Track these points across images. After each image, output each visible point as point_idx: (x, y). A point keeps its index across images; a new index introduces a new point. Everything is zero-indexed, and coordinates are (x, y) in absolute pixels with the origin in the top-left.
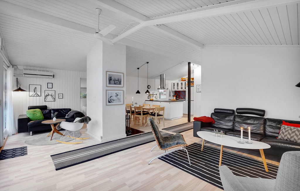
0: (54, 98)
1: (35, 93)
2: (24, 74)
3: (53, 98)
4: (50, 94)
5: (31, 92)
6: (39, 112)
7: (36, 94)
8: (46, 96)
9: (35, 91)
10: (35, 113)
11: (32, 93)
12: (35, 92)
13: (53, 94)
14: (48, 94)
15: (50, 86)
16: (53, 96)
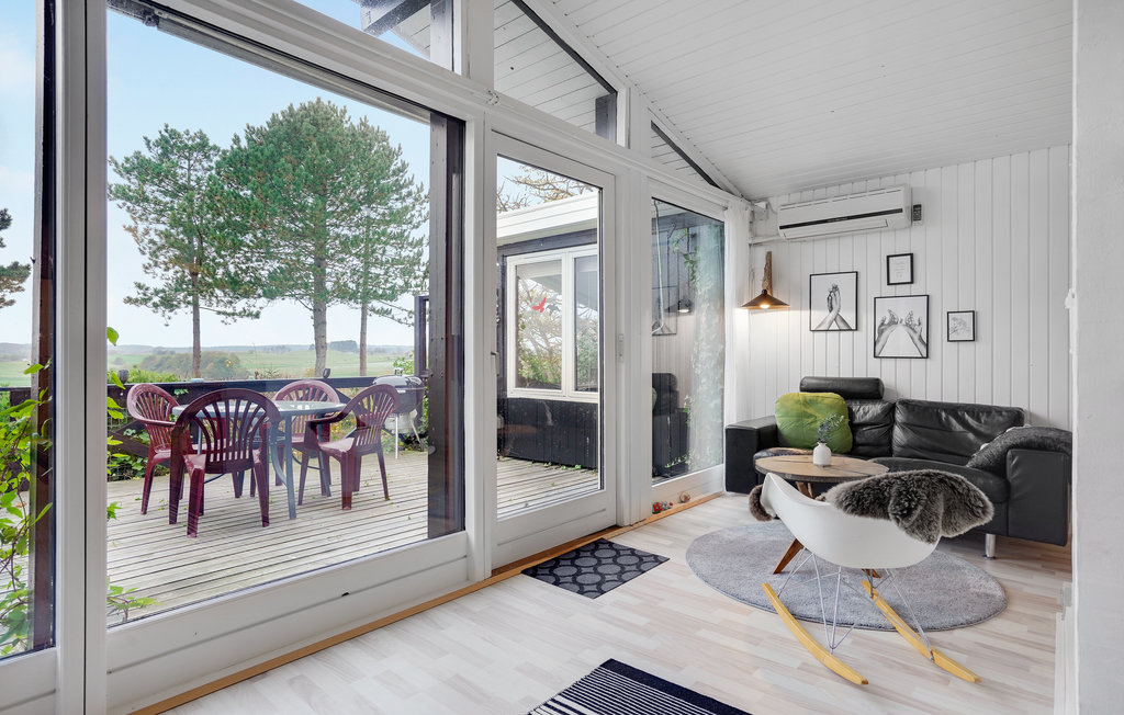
0: (920, 338)
1: (833, 313)
2: (782, 228)
3: (916, 337)
4: (902, 315)
5: (819, 309)
6: (831, 407)
7: (838, 318)
8: (880, 330)
9: (834, 303)
10: (810, 411)
11: (821, 316)
12: (831, 309)
13: (921, 314)
14: (893, 317)
15: (900, 270)
16: (917, 329)
